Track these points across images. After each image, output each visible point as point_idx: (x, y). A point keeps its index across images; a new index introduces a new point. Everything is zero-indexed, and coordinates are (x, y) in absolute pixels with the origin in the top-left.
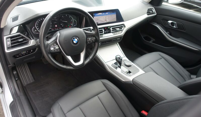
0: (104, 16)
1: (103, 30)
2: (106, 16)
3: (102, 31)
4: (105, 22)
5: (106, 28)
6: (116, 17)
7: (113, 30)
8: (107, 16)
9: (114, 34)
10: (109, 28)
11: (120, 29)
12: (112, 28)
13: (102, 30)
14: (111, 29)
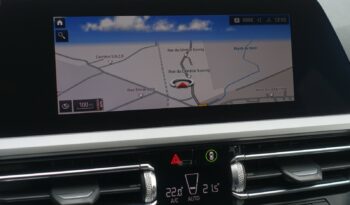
0: (164, 46)
1: (151, 180)
2: (186, 45)
3: (134, 188)
4: (173, 104)
6: (289, 63)
7: (250, 185)
8: (197, 45)
10: (212, 156)
11: (327, 176)
12: (248, 165)
13: (141, 171)
14: (237, 169)
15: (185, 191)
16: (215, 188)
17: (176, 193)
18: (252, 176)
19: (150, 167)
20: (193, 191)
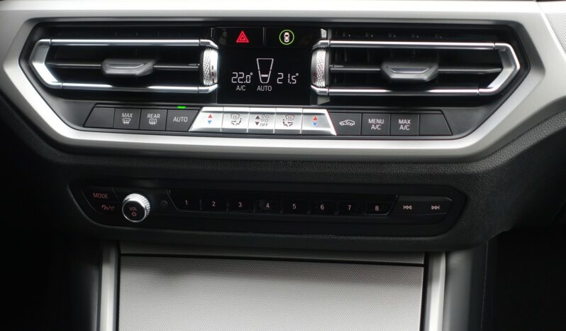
3: (193, 66)
5: (243, 38)
9: (349, 122)
12: (336, 55)
14: (320, 60)
15: (255, 78)
16: (293, 79)
17: (244, 80)
18: (338, 68)
19: (212, 44)
20: (264, 79)
